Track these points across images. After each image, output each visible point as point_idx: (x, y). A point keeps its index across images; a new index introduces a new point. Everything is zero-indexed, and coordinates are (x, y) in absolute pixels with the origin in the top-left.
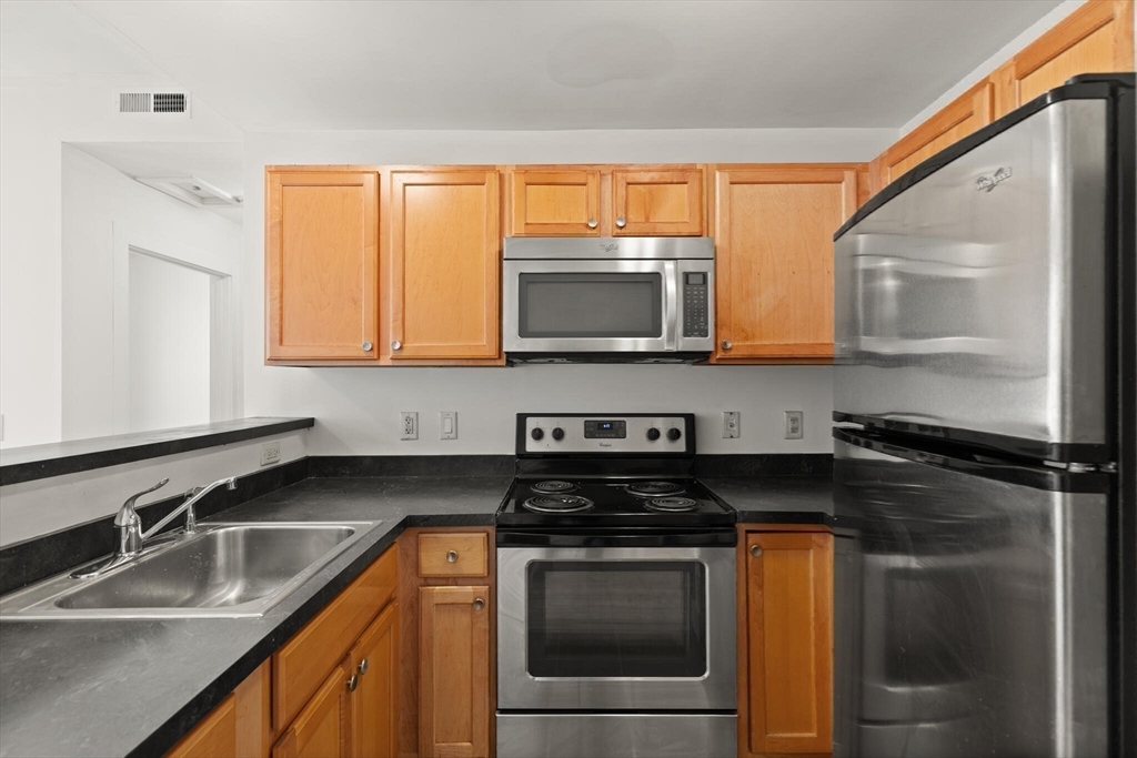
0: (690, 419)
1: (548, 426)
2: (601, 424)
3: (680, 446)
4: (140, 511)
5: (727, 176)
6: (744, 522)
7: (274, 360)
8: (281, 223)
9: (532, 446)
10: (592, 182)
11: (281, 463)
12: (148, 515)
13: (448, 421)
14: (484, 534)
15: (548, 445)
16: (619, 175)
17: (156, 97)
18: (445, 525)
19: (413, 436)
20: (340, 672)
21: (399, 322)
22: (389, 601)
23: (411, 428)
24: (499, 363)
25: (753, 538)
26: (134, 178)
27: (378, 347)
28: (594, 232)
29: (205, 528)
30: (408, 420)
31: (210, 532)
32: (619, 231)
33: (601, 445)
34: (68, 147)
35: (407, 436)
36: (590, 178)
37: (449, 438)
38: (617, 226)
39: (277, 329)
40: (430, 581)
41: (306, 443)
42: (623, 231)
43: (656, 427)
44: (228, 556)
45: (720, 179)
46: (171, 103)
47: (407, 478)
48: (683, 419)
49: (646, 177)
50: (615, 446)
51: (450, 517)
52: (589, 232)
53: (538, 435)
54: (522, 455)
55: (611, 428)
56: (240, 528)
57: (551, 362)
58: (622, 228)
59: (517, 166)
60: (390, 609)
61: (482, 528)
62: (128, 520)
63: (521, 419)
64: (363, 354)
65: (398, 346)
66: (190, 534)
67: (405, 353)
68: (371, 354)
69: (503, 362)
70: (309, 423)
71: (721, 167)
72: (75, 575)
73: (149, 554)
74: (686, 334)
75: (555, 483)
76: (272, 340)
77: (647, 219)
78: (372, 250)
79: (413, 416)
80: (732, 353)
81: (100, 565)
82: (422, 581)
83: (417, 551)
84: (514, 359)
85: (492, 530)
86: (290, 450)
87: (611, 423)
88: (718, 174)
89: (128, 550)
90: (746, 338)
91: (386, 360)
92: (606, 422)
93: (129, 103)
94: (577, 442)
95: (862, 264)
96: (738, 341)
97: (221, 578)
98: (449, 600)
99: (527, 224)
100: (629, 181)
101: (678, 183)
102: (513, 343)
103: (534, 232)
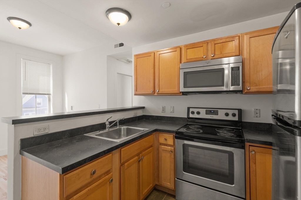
0: (240, 111)
1: (196, 110)
2: (210, 111)
3: (236, 119)
4: (109, 122)
5: (248, 36)
6: (247, 142)
7: (135, 95)
8: (136, 66)
9: (191, 116)
10: (205, 45)
11: (138, 116)
12: (110, 123)
13: (172, 108)
14: (173, 135)
15: (196, 116)
16: (212, 42)
17: (120, 44)
18: (164, 132)
19: (164, 112)
20: (137, 157)
21: (158, 86)
22: (151, 146)
23: (164, 110)
24: (180, 94)
25: (251, 148)
26: (118, 60)
27: (154, 91)
28: (205, 59)
29: (120, 127)
30: (163, 108)
31: (121, 127)
32: (212, 58)
33: (211, 117)
34: (108, 56)
35: (163, 112)
36: (204, 44)
37: (172, 113)
38: (212, 56)
39: (136, 88)
40: (161, 144)
41: (143, 112)
42: (214, 57)
43: (228, 112)
44: (123, 132)
45: (246, 38)
46: (121, 45)
47: (163, 121)
48: (237, 110)
49: (221, 41)
50: (215, 117)
51: (165, 130)
52: (204, 59)
53: (193, 113)
54: (189, 118)
55: (214, 112)
56: (125, 127)
57: (195, 94)
58: (213, 57)
59: (185, 45)
60: (151, 148)
61: (172, 134)
62: (107, 123)
63: (189, 109)
64: (151, 93)
65: (158, 91)
66: (118, 127)
67: (159, 93)
68: (153, 93)
69: (181, 94)
70: (144, 108)
71: (246, 34)
72: (99, 131)
73: (111, 129)
74: (232, 85)
75: (196, 126)
76: (135, 90)
77: (221, 53)
78: (153, 70)
79: (164, 107)
80: (250, 91)
81: (103, 130)
82: (160, 144)
83: (159, 137)
84: (184, 94)
85: (174, 134)
86: (140, 113)
87: (214, 111)
88: (245, 36)
89: (107, 128)
90: (256, 86)
91: (156, 94)
92: (212, 110)
93: (116, 46)
94: (203, 115)
95: (280, 61)
96: (253, 86)
97: (122, 136)
98: (165, 149)
99: (187, 59)
100: (215, 43)
101: (231, 41)
102: (182, 89)
103: (189, 61)
